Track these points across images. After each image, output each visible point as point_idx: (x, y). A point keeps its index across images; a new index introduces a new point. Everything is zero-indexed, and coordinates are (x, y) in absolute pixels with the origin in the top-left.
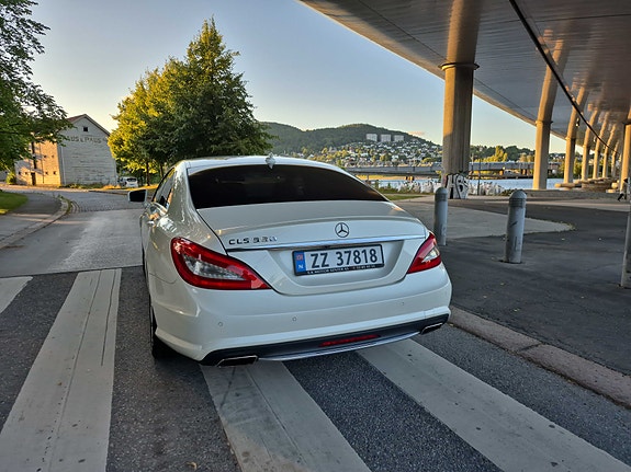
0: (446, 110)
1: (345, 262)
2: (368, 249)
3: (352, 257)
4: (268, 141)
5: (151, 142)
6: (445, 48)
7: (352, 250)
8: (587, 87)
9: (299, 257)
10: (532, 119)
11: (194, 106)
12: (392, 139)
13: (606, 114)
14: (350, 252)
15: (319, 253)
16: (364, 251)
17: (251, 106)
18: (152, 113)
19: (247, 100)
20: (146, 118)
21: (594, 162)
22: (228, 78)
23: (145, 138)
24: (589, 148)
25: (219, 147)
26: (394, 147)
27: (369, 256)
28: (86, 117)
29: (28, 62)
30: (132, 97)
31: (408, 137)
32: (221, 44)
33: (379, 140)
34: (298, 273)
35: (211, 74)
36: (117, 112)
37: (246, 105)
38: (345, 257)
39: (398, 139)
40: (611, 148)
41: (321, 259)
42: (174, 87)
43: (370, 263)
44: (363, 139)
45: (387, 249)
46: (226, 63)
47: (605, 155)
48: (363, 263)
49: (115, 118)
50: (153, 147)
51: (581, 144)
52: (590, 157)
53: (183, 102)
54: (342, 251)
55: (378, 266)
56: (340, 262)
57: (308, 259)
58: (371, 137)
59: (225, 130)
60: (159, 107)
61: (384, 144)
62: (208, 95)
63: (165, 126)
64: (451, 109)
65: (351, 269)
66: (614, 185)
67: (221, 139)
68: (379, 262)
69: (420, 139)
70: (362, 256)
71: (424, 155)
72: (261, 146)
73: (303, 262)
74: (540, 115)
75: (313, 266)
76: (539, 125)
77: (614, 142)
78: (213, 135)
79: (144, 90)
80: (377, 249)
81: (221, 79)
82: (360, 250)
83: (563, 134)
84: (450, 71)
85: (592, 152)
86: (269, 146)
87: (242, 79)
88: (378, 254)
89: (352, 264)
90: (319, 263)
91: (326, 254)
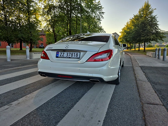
1: (68, 56)
3: (71, 54)
11: (138, 26)
15: (62, 52)
16: (75, 53)
22: (151, 17)
27: (76, 55)
28: (116, 33)
29: (101, 21)
30: (125, 27)
32: (150, 7)
34: (57, 57)
36: (122, 31)
37: (156, 25)
38: (69, 54)
41: (62, 54)
43: (75, 57)
45: (82, 54)
46: (151, 13)
48: (73, 57)
53: (135, 26)
55: (77, 58)
56: (67, 55)
57: (60, 53)
62: (143, 23)
65: (69, 58)
70: (74, 55)
73: (58, 54)
75: (60, 56)
79: (128, 24)
80: (79, 53)
82: (73, 53)
87: (156, 17)
88: (79, 55)
89: (70, 56)
90: (62, 55)
91: (64, 53)
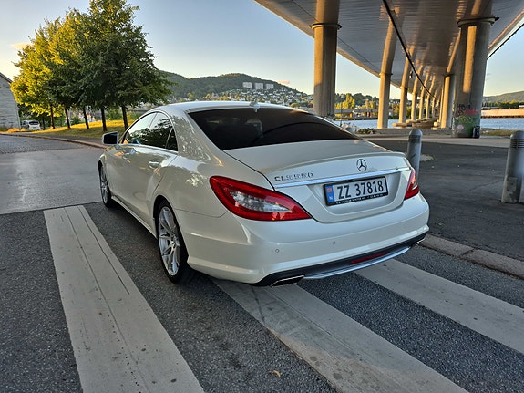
0: (316, 63)
1: (362, 192)
2: (376, 181)
3: (366, 188)
4: (168, 88)
5: (59, 88)
6: (314, 9)
7: (366, 182)
8: (416, 45)
9: (328, 190)
10: (377, 72)
12: (265, 87)
13: (429, 68)
14: (364, 184)
15: (343, 185)
16: (374, 183)
17: (152, 55)
18: (58, 61)
19: (147, 50)
20: (51, 65)
21: (420, 106)
22: (128, 30)
23: (52, 83)
24: (416, 95)
25: (126, 93)
26: (266, 94)
27: (377, 186)
31: (277, 86)
33: (254, 87)
35: (113, 25)
37: (146, 55)
38: (361, 188)
39: (270, 87)
40: (432, 95)
41: (344, 190)
42: (80, 38)
43: (379, 192)
44: (241, 86)
45: (390, 181)
46: (126, 16)
47: (427, 100)
48: (374, 193)
49: (17, 66)
50: (59, 93)
51: (411, 92)
52: (417, 102)
54: (359, 183)
55: (384, 195)
56: (358, 192)
57: (336, 192)
58: (247, 85)
59: (130, 78)
60: (64, 55)
61: (258, 91)
63: (71, 73)
64: (320, 62)
65: (366, 198)
66: (435, 124)
67: (126, 85)
68: (385, 191)
69: (287, 87)
70: (373, 187)
71: (291, 101)
72: (162, 92)
73: (332, 194)
74: (383, 69)
75: (340, 197)
76: (382, 76)
77: (434, 90)
78: (120, 82)
79: (44, 39)
80: (383, 180)
81: (123, 30)
82: (371, 181)
83: (398, 84)
84: (319, 30)
85: (418, 98)
86: (169, 92)
87: (142, 31)
88: (384, 185)
89: (367, 194)
90: (344, 194)
91: (348, 187)
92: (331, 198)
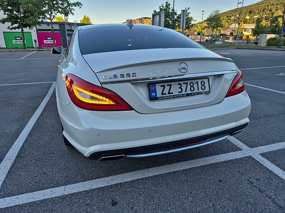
1: (184, 90)
2: (199, 81)
3: (189, 87)
7: (189, 82)
9: (152, 87)
14: (187, 84)
15: (166, 84)
16: (197, 83)
27: (200, 86)
34: (153, 98)
38: (184, 87)
41: (167, 88)
43: (201, 90)
45: (212, 81)
48: (196, 91)
54: (182, 83)
55: (206, 93)
56: (180, 90)
57: (159, 89)
65: (188, 95)
68: (207, 89)
70: (196, 86)
73: (155, 91)
75: (162, 94)
80: (206, 81)
82: (194, 82)
88: (206, 85)
89: (189, 92)
90: (166, 91)
91: (171, 85)
92: (153, 94)
